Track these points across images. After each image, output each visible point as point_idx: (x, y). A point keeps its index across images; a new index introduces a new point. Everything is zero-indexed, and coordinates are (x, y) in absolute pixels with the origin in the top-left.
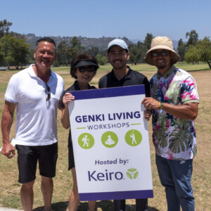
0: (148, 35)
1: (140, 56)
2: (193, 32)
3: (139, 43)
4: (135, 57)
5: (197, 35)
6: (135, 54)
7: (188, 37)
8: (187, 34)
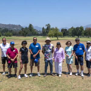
0: (30, 24)
1: (27, 33)
2: (49, 24)
3: (26, 27)
4: (25, 33)
5: (50, 26)
6: (25, 32)
7: (47, 26)
8: (46, 25)
